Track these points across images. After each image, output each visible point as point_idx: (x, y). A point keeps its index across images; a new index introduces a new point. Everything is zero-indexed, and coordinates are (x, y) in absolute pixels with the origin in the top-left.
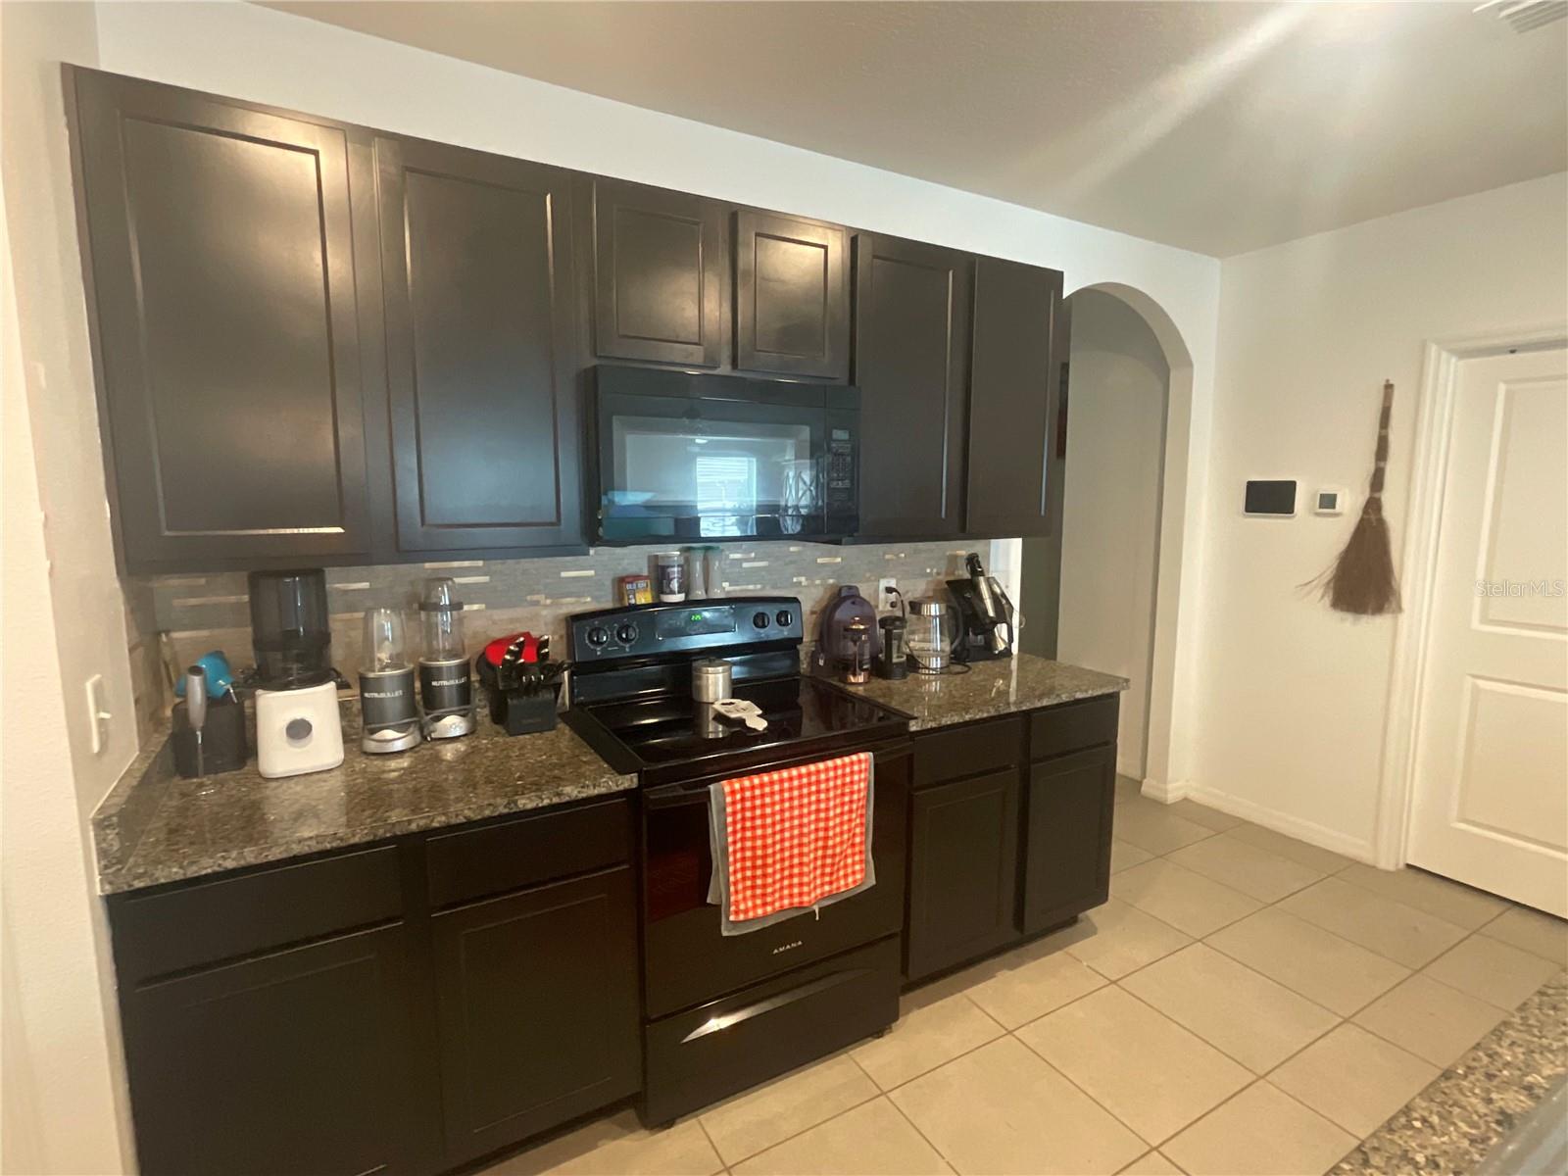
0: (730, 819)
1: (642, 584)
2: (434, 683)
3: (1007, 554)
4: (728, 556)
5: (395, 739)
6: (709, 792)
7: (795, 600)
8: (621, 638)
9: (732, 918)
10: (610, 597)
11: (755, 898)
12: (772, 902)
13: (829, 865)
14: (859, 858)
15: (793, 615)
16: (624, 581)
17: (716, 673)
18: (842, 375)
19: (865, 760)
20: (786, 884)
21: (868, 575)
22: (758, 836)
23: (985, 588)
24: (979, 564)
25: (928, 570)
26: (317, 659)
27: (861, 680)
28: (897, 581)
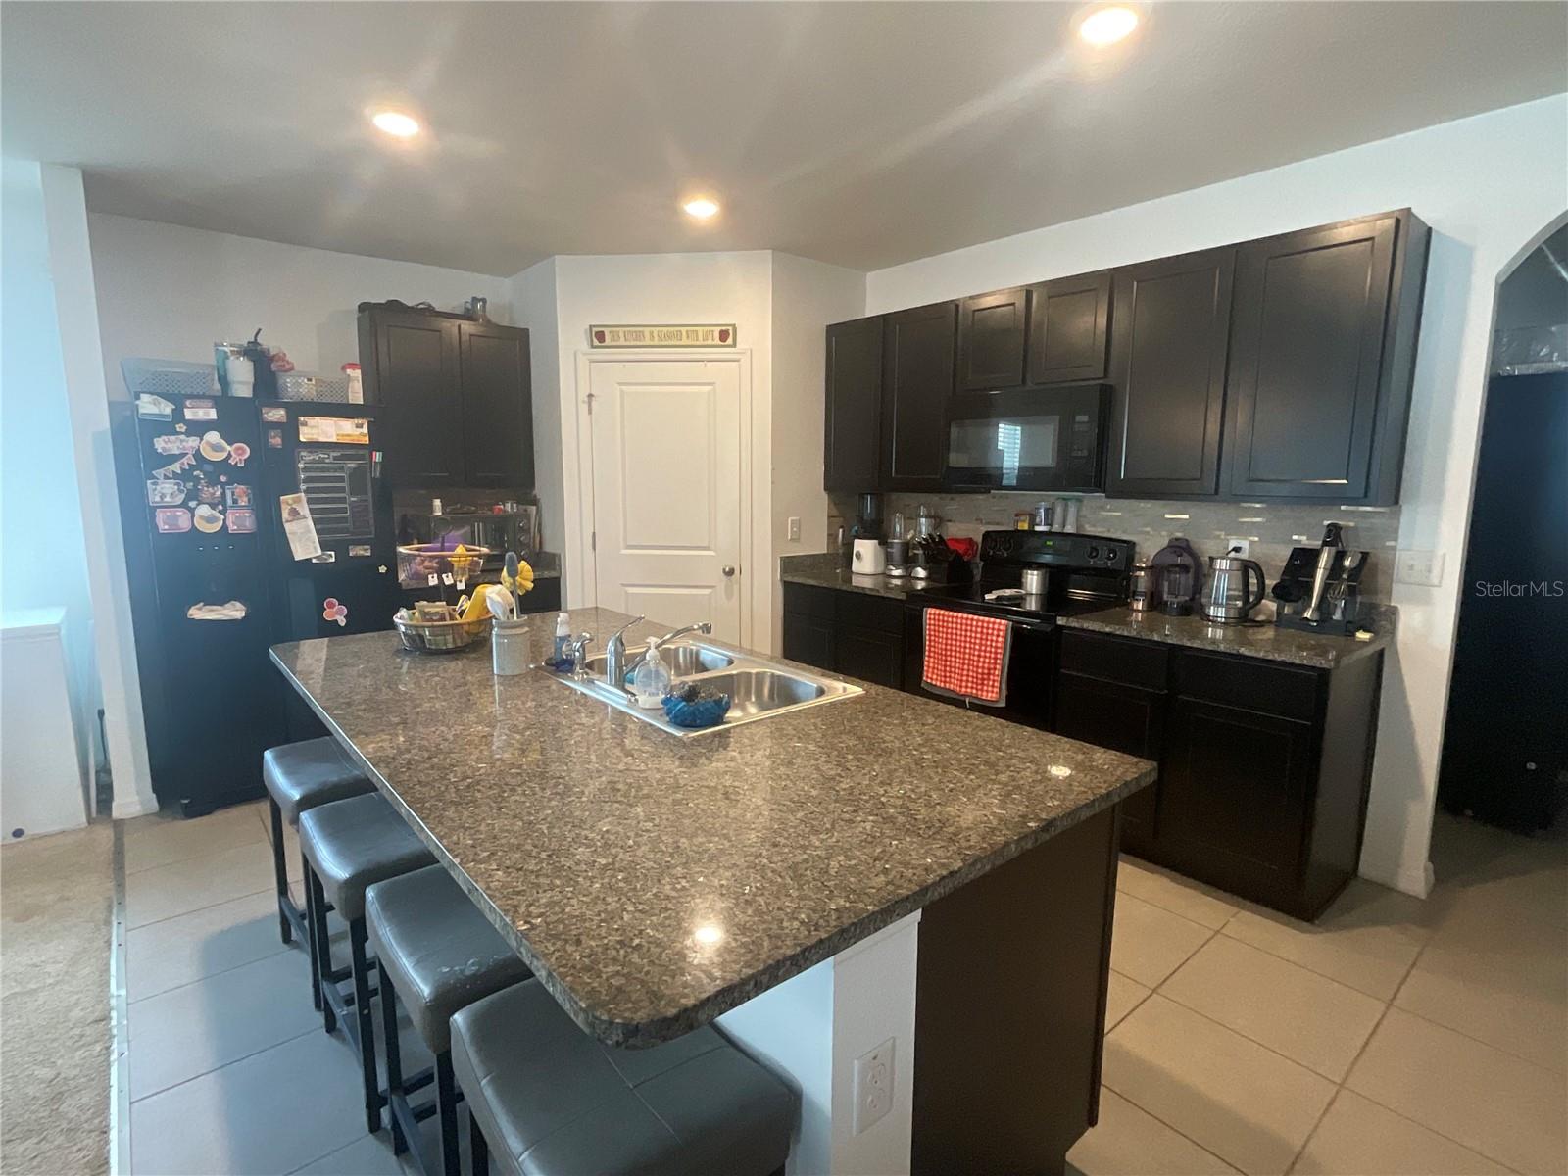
0: (928, 627)
1: (1023, 518)
2: (914, 551)
6: (923, 612)
7: (1129, 543)
8: (1003, 547)
9: (925, 679)
11: (937, 675)
12: (945, 682)
13: (977, 678)
14: (996, 684)
15: (1118, 553)
16: (1017, 515)
17: (1032, 575)
18: (1102, 375)
19: (1003, 624)
20: (952, 675)
21: (1218, 533)
22: (942, 643)
23: (1324, 560)
24: (1334, 534)
25: (1295, 537)
26: (876, 530)
27: (1140, 608)
28: (1252, 543)
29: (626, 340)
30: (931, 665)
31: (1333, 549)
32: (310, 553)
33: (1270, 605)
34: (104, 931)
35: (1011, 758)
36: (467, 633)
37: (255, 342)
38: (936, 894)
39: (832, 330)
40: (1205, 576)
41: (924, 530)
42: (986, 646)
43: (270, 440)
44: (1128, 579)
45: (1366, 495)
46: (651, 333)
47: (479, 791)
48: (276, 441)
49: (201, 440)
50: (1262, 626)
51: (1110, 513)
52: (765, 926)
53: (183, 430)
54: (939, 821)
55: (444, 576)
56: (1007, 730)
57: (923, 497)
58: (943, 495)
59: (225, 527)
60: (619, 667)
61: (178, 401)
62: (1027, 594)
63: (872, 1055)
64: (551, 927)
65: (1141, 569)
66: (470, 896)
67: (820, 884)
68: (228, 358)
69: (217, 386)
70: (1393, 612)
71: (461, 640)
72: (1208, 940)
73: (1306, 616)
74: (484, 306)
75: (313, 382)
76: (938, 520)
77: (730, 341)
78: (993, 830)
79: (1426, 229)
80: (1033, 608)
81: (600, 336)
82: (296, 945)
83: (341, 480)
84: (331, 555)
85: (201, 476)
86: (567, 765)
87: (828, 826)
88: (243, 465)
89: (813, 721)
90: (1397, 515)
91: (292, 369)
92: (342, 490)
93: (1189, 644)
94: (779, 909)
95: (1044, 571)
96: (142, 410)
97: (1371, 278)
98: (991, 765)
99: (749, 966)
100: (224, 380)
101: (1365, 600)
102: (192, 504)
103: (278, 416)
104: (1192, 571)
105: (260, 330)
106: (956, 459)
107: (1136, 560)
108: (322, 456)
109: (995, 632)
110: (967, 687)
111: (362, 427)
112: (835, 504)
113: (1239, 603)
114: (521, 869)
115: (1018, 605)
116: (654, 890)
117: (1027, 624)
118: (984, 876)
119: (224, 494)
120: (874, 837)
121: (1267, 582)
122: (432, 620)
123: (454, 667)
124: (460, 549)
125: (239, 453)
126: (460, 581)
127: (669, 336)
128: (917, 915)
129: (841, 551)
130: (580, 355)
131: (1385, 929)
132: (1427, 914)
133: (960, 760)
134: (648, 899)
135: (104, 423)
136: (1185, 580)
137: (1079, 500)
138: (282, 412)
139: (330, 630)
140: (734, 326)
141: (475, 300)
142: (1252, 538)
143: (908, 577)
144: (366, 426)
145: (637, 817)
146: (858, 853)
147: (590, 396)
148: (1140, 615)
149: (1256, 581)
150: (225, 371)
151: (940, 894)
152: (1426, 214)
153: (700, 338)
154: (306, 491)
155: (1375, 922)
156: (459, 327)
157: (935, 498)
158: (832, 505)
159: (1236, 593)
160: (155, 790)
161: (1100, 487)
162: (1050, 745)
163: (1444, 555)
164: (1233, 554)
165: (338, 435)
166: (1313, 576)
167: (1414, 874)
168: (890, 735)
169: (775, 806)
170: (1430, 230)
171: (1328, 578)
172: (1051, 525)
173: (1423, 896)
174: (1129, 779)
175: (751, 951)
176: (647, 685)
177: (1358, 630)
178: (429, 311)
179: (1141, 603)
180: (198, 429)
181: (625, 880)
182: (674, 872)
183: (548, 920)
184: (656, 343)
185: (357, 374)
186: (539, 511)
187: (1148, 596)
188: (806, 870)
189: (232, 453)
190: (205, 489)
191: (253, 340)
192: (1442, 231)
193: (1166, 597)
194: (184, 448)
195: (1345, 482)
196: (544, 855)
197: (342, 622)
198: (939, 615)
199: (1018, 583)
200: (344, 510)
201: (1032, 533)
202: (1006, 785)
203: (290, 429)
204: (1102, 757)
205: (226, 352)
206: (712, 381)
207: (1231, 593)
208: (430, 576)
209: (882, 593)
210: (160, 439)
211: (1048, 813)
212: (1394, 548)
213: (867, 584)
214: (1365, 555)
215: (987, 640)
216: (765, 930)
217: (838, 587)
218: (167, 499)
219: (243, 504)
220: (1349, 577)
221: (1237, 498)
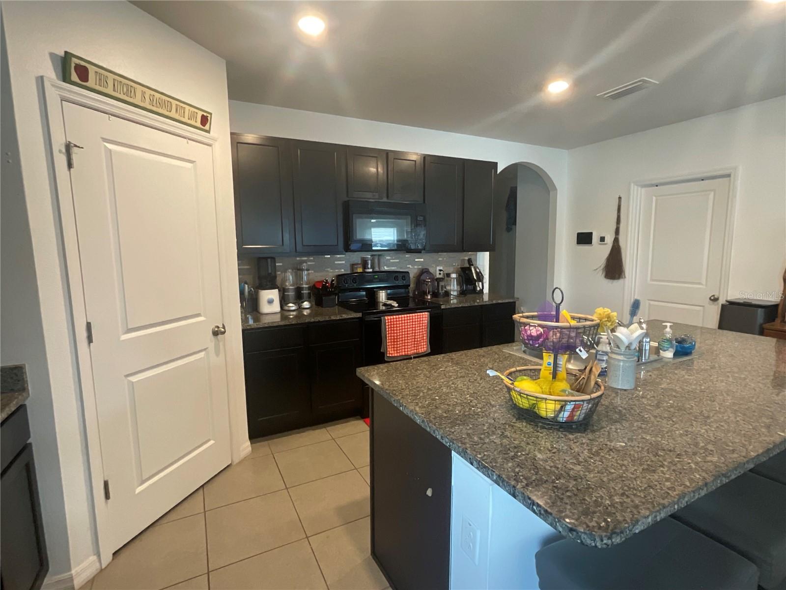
0: (387, 327)
1: (359, 266)
2: (302, 292)
3: (484, 257)
4: (385, 258)
5: (292, 306)
6: (381, 320)
7: (408, 272)
8: (353, 282)
9: (388, 355)
10: (349, 270)
11: (395, 350)
12: (399, 353)
13: (416, 344)
14: (425, 343)
15: (406, 278)
18: (421, 200)
19: (426, 314)
20: (403, 348)
21: (433, 265)
23: (473, 270)
25: (454, 264)
29: (114, 90)
30: (391, 347)
31: (473, 266)
41: (305, 278)
42: (419, 327)
46: (143, 93)
77: (207, 127)
81: (83, 72)
109: (423, 319)
127: (161, 104)
140: (209, 114)
153: (186, 116)
172: (372, 268)
184: (148, 106)
198: (393, 319)
206: (193, 160)
215: (420, 323)
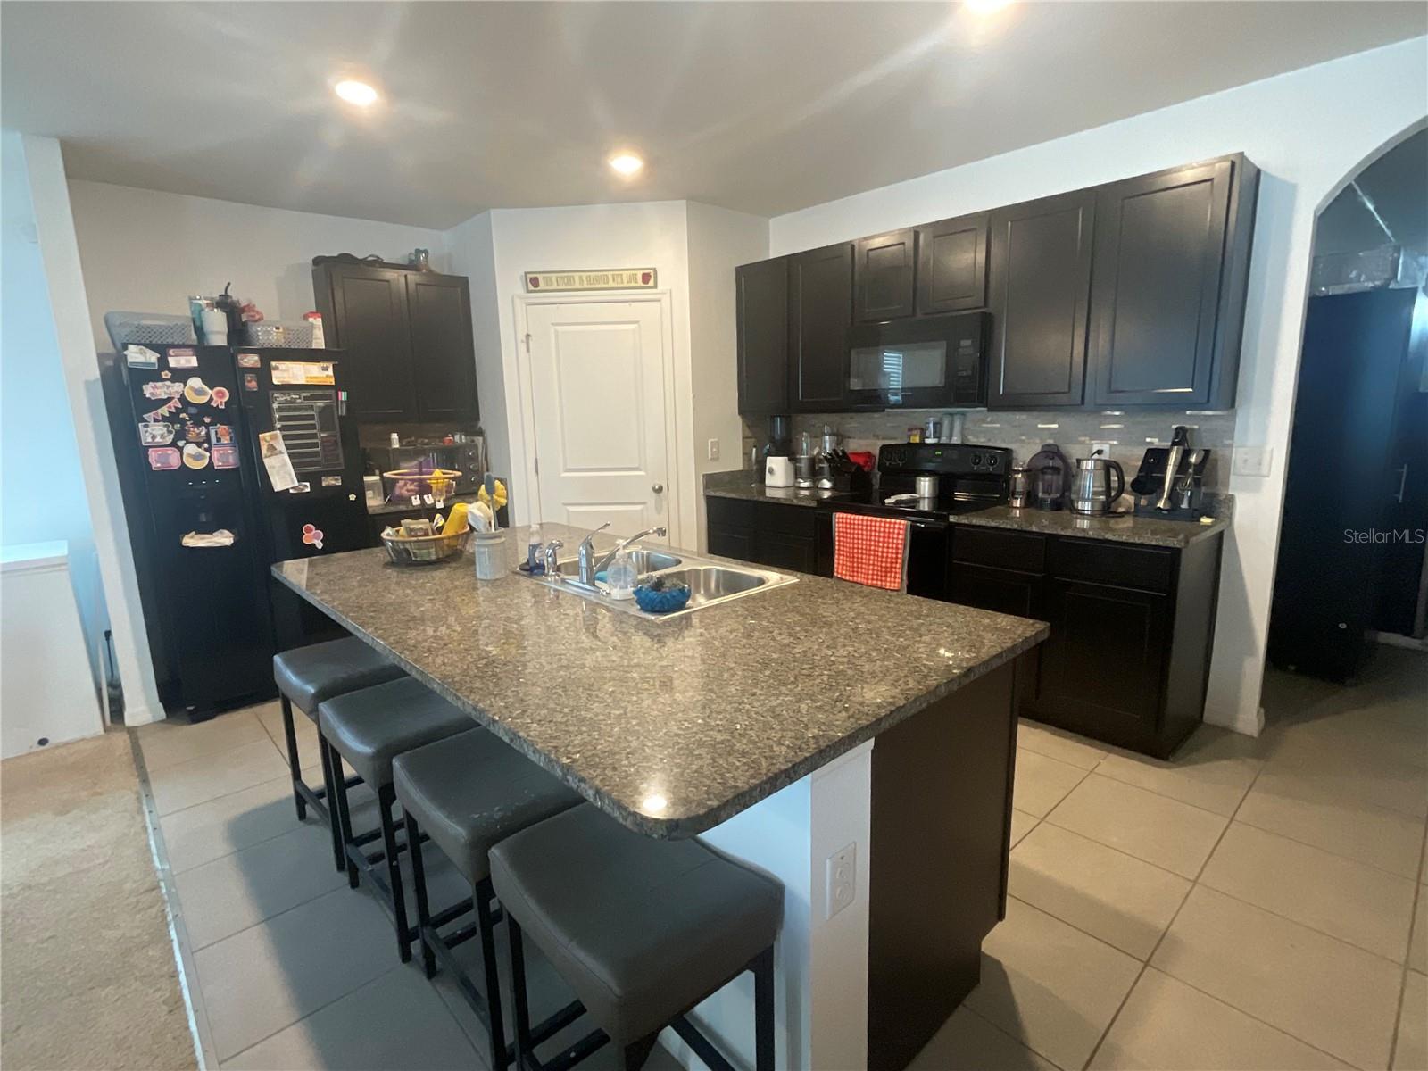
0: (837, 530)
2: (821, 465)
5: (802, 483)
6: (832, 517)
7: (1006, 450)
11: (846, 570)
12: (853, 576)
13: (881, 571)
14: (898, 576)
15: (998, 460)
16: (909, 430)
17: (925, 481)
18: (982, 304)
19: (903, 524)
20: (860, 570)
21: (1083, 439)
22: (850, 543)
23: (1173, 457)
24: (1181, 436)
25: (1148, 440)
26: (786, 448)
27: (1018, 505)
28: (1112, 446)
29: (558, 285)
30: (841, 562)
31: (1181, 448)
32: (289, 485)
33: (1128, 499)
34: (139, 818)
35: (931, 625)
36: (448, 546)
37: (226, 296)
38: (887, 724)
39: (742, 272)
40: (1073, 476)
41: (828, 446)
42: (888, 543)
43: (246, 384)
44: (1007, 481)
45: (1208, 400)
46: (581, 277)
47: (497, 667)
48: (252, 385)
49: (185, 385)
50: (1123, 516)
51: (989, 425)
52: (760, 750)
53: (169, 377)
54: (881, 672)
55: (425, 497)
56: (923, 604)
57: (825, 417)
58: (843, 415)
59: (211, 463)
60: (590, 568)
61: (162, 350)
62: (920, 498)
63: (840, 856)
64: (589, 759)
65: (1018, 472)
66: (512, 745)
67: (795, 720)
68: (202, 310)
69: (194, 337)
70: (1231, 500)
71: (443, 551)
72: (1084, 779)
73: (1158, 505)
74: (426, 257)
75: (281, 330)
76: (840, 437)
77: (651, 283)
78: (925, 677)
79: (1256, 170)
80: (926, 509)
81: (535, 282)
82: (313, 822)
83: (312, 418)
84: (306, 486)
85: (186, 418)
86: (564, 645)
87: (792, 679)
88: (223, 407)
89: (761, 604)
90: (1234, 417)
91: (262, 318)
92: (312, 426)
93: (1063, 533)
94: (768, 739)
95: (935, 477)
96: (130, 360)
97: (1211, 213)
98: (916, 630)
99: (755, 778)
100: (199, 330)
101: (1209, 491)
102: (180, 443)
103: (252, 362)
104: (1062, 472)
105: (229, 284)
106: (855, 384)
107: (1013, 465)
108: (294, 397)
109: (896, 531)
110: (873, 579)
111: (327, 370)
112: (749, 426)
113: (1102, 498)
114: (550, 722)
115: (913, 507)
116: (664, 731)
117: (921, 523)
118: (924, 711)
119: (208, 434)
120: (832, 686)
121: (1126, 479)
122: (416, 536)
123: (440, 574)
124: (438, 473)
125: (219, 397)
126: (439, 501)
127: (598, 280)
128: (871, 743)
129: (755, 468)
130: (517, 301)
131: (1225, 762)
132: (1261, 748)
133: (889, 628)
134: (661, 737)
135: (95, 373)
136: (1057, 480)
137: (963, 414)
138: (256, 358)
139: (310, 551)
140: (655, 270)
141: (418, 251)
142: (1111, 442)
143: (815, 488)
144: (331, 369)
145: (634, 679)
146: (820, 697)
147: (528, 336)
148: (1018, 511)
149: (1116, 479)
150: (201, 322)
151: (890, 725)
152: (1257, 158)
153: (625, 280)
154: (280, 429)
155: (1219, 757)
156: (406, 276)
157: (835, 418)
158: (746, 428)
159: (1101, 489)
160: (161, 700)
161: (982, 402)
162: (961, 614)
163: (1272, 450)
164: (1096, 456)
165: (307, 378)
166: (1164, 471)
167: (1249, 718)
168: (828, 611)
169: (746, 667)
170: (1259, 171)
171: (1178, 472)
172: (939, 438)
173: (1255, 734)
174: (1028, 635)
175: (752, 768)
176: (617, 580)
177: (1202, 516)
178: (378, 263)
179: (1019, 501)
180: (181, 375)
181: (638, 724)
182: (677, 717)
183: (585, 755)
184: (586, 286)
185: (318, 322)
186: (485, 441)
187: (1025, 495)
188: (782, 711)
189: (214, 396)
190: (192, 429)
191: (223, 293)
192: (1269, 171)
193: (1040, 495)
194: (170, 393)
195: (1191, 390)
196: (566, 710)
197: (320, 545)
198: (846, 518)
199: (913, 490)
200: (316, 445)
201: (922, 445)
202: (930, 644)
203: (264, 373)
204: (1004, 620)
205: (200, 305)
206: (636, 320)
207: (1095, 489)
208: (413, 498)
209: (795, 502)
210: (148, 386)
211: (967, 663)
212: (1231, 446)
213: (780, 494)
214: (1207, 452)
215: (889, 538)
216: (760, 753)
217: (756, 499)
218: (158, 439)
219: (226, 442)
220: (1194, 470)
221: (1099, 409)
